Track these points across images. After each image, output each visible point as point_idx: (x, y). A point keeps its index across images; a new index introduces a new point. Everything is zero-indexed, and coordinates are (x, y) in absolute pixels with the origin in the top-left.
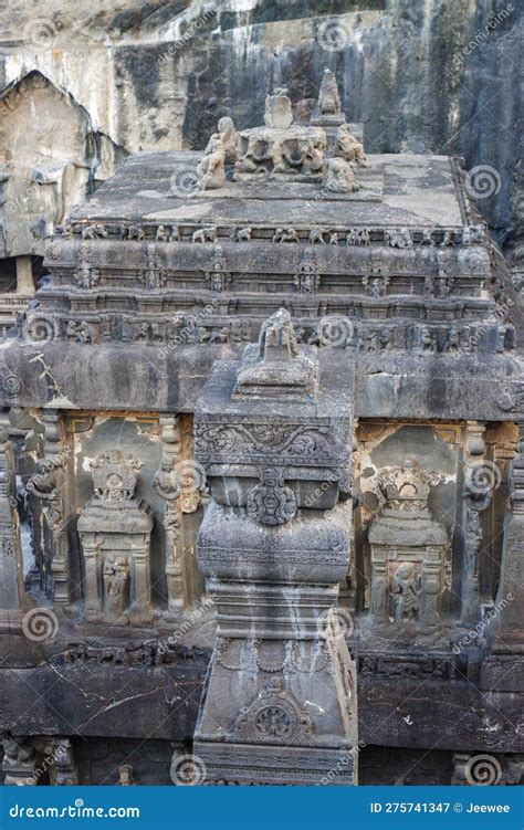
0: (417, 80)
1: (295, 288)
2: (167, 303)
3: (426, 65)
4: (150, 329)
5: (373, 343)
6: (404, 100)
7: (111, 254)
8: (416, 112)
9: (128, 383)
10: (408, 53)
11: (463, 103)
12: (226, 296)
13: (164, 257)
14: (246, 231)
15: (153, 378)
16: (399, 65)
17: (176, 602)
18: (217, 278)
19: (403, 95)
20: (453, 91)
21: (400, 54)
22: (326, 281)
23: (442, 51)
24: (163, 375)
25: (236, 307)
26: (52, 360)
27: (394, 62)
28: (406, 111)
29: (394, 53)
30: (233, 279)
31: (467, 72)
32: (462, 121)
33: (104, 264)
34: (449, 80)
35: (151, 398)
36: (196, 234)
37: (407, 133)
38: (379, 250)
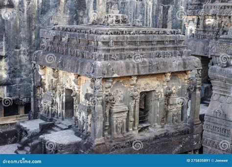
0: (24, 27)
1: (152, 45)
3: (26, 23)
4: (129, 56)
5: (171, 55)
6: (21, 33)
7: (117, 38)
8: (24, 36)
9: (129, 69)
10: (22, 20)
11: (35, 33)
12: (141, 47)
13: (128, 38)
14: (141, 32)
15: (134, 67)
16: (20, 23)
18: (138, 43)
19: (21, 31)
20: (33, 30)
21: (20, 20)
23: (30, 19)
24: (136, 66)
27: (18, 22)
28: (22, 36)
29: (18, 20)
30: (141, 43)
31: (36, 25)
32: (35, 38)
33: (115, 40)
34: (32, 27)
35: (134, 72)
36: (131, 33)
37: (22, 42)
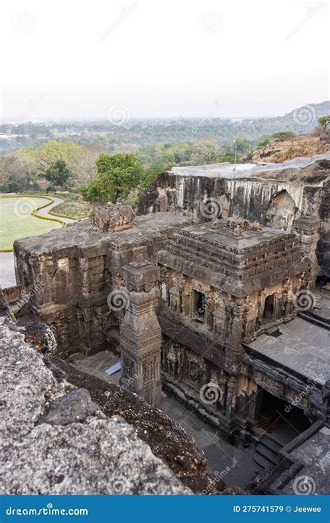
1: (207, 254)
2: (187, 250)
4: (183, 255)
5: (216, 270)
12: (197, 252)
13: (190, 241)
17: (184, 313)
18: (196, 248)
22: (213, 255)
25: (197, 255)
26: (166, 256)
30: (199, 249)
36: (195, 238)
38: (224, 251)
